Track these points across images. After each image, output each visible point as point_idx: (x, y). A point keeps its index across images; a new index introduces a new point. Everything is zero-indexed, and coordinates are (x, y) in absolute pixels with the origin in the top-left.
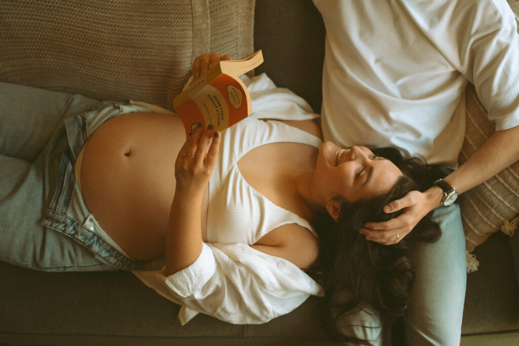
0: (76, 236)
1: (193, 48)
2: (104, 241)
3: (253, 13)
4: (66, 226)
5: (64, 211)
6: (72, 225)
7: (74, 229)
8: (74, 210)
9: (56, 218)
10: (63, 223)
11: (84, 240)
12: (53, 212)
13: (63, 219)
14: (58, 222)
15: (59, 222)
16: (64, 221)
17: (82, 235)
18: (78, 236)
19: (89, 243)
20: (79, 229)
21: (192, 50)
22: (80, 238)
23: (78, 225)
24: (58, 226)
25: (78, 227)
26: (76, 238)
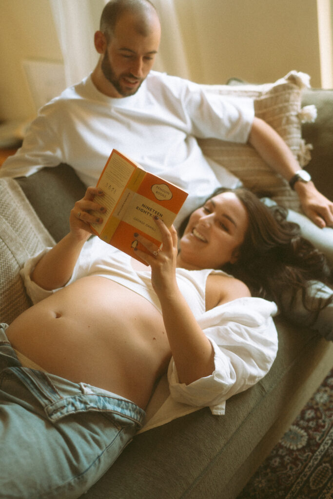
0: (88, 406)
1: (10, 250)
2: (109, 397)
3: (27, 201)
4: (73, 405)
5: (59, 397)
6: (76, 401)
7: (81, 402)
8: (64, 391)
9: (59, 407)
10: (68, 405)
11: (96, 404)
12: (51, 406)
13: (65, 402)
14: (63, 407)
15: (65, 407)
16: (68, 403)
17: (91, 401)
18: (89, 404)
19: (102, 405)
20: (85, 398)
21: (10, 252)
22: (92, 405)
23: (80, 397)
24: (68, 409)
25: (82, 398)
26: (90, 408)
